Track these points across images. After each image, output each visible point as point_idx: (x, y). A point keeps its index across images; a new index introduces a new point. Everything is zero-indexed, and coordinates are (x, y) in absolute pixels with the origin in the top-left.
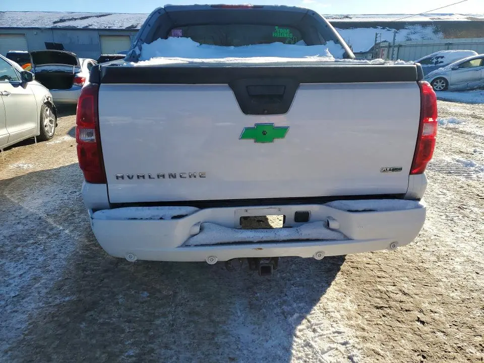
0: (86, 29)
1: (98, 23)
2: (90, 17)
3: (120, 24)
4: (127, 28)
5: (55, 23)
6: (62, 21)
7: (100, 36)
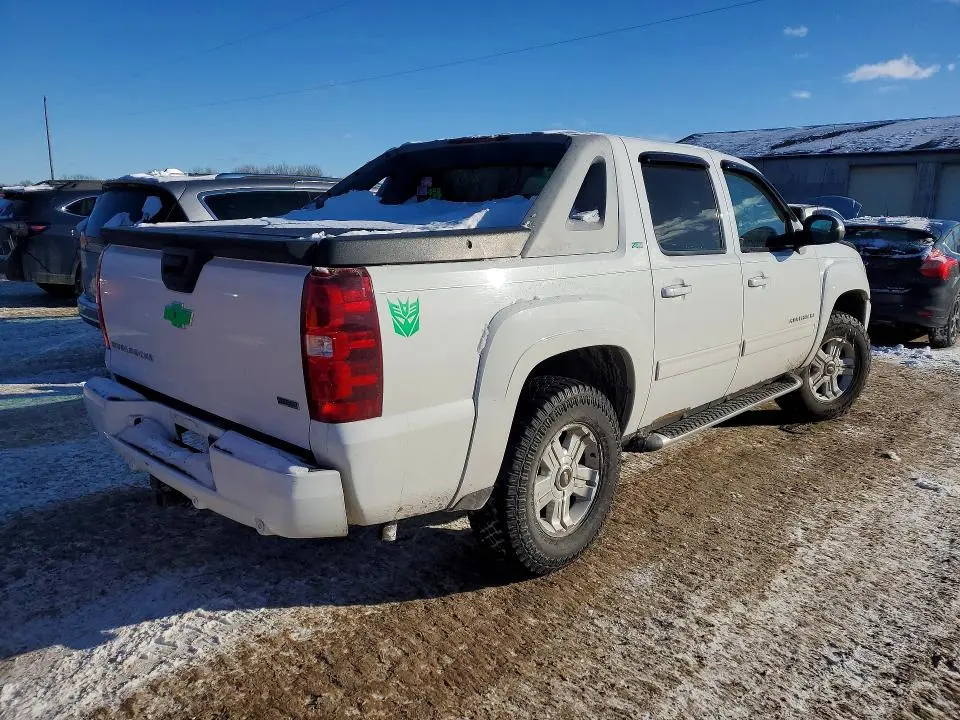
0: (827, 155)
1: (854, 142)
2: (845, 132)
3: (902, 142)
4: (917, 147)
5: (773, 148)
6: (788, 143)
7: (850, 166)
